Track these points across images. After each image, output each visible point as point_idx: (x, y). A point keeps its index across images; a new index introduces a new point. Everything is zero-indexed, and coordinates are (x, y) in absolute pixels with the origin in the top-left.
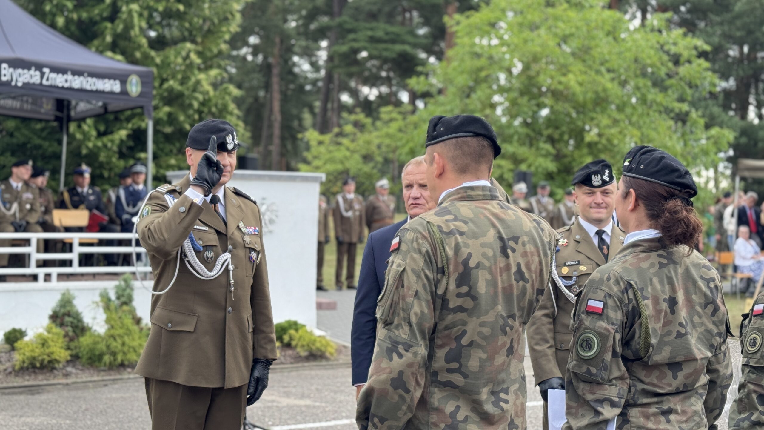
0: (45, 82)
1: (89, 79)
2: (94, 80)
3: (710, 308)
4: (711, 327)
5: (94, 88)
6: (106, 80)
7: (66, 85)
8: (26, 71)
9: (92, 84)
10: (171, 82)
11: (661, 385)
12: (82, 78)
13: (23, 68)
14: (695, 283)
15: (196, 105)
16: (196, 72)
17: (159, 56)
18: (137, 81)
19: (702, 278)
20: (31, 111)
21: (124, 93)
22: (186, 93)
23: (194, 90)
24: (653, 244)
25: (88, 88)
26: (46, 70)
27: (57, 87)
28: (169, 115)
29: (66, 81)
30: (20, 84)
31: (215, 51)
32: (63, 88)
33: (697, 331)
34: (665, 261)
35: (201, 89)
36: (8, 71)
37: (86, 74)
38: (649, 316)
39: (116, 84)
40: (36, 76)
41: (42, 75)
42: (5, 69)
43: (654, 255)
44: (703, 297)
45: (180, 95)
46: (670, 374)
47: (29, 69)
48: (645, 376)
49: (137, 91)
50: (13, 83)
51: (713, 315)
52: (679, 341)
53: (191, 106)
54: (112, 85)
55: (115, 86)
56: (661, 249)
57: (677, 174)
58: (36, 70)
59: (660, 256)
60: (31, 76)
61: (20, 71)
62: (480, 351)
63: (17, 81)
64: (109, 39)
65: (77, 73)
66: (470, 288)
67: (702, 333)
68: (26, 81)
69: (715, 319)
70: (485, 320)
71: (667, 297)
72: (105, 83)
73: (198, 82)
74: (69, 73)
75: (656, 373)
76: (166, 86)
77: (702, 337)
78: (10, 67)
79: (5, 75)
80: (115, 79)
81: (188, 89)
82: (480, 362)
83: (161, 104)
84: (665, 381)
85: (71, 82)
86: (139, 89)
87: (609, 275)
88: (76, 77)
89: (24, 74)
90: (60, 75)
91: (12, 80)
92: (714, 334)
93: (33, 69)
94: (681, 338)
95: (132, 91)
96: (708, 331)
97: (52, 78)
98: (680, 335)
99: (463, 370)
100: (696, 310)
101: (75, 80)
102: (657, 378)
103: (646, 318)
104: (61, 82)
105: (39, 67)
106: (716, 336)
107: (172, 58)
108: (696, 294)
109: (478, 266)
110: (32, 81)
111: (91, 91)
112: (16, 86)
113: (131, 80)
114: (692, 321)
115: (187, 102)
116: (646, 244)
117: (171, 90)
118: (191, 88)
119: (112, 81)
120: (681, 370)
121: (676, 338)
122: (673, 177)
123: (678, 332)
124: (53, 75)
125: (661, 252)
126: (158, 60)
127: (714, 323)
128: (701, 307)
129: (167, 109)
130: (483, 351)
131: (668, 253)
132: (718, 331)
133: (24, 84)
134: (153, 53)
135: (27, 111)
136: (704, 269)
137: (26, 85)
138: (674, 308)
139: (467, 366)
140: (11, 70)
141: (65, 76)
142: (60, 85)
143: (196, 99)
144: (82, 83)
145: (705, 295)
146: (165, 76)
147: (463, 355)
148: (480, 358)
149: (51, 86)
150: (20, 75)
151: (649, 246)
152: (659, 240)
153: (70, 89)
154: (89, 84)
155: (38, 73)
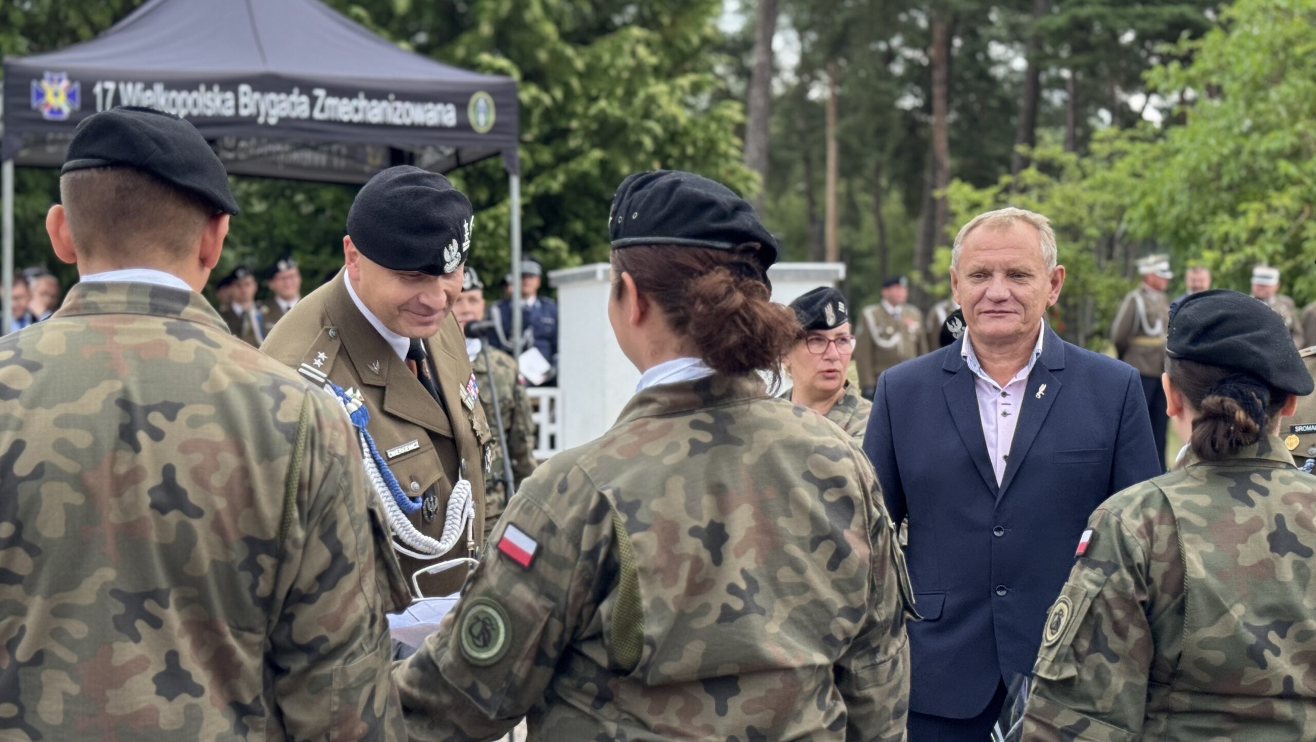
0: (317, 115)
1: (398, 104)
2: (408, 105)
3: (825, 551)
4: (827, 592)
5: (408, 121)
6: (430, 106)
7: (357, 118)
8: (283, 96)
9: (404, 115)
10: (603, 103)
11: (688, 730)
12: (384, 104)
13: (278, 91)
14: (785, 488)
15: (648, 142)
16: (651, 80)
17: (580, 55)
18: (486, 101)
19: (808, 477)
20: (347, 171)
21: (464, 126)
22: (631, 121)
23: (647, 115)
24: (681, 397)
25: (397, 121)
26: (320, 93)
27: (340, 123)
28: (603, 164)
29: (357, 110)
30: (273, 121)
31: (695, 40)
32: (350, 123)
33: (786, 603)
34: (705, 437)
35: (658, 113)
36: (251, 99)
37: (392, 97)
38: (642, 570)
39: (448, 112)
40: (301, 104)
41: (313, 100)
42: (245, 94)
43: (681, 423)
44: (807, 523)
45: (621, 127)
46: (709, 703)
47: (289, 92)
48: (651, 711)
49: (486, 123)
50: (261, 120)
51: (833, 565)
52: (726, 628)
53: (639, 145)
54: (440, 113)
55: (448, 116)
56: (701, 407)
57: (711, 213)
58: (301, 93)
59: (696, 425)
60: (293, 105)
61: (272, 96)
62: (64, 676)
63: (267, 115)
64: (486, 29)
65: (376, 94)
66: (19, 527)
67: (802, 609)
68: (284, 114)
69: (838, 574)
70: (69, 601)
71: (704, 524)
72: (428, 111)
73: (651, 100)
74: (361, 95)
75: (676, 703)
76: (593, 110)
77: (803, 618)
78: (254, 90)
79: (246, 106)
80: (445, 102)
81: (633, 115)
82: (66, 701)
83: (586, 146)
84: (698, 721)
85: (365, 112)
86: (492, 118)
87: (565, 478)
88: (374, 103)
89: (280, 102)
90: (345, 101)
91: (258, 114)
92: (836, 612)
93: (296, 91)
94: (732, 620)
95: (478, 123)
96: (821, 605)
97: (330, 107)
98: (728, 615)
99: (28, 719)
100: (785, 554)
101: (372, 108)
102: (680, 713)
103: (635, 576)
104: (346, 113)
105: (306, 87)
106: (839, 615)
107: (606, 58)
108: (788, 515)
109: (39, 472)
110: (294, 114)
111: (403, 127)
112: (266, 125)
113: (477, 101)
114: (773, 581)
115: (633, 138)
116: (665, 398)
117: (602, 119)
118: (640, 112)
119: (440, 107)
120: (736, 691)
121: (719, 621)
122: (706, 221)
123: (726, 608)
124: (332, 101)
125: (702, 416)
126: (579, 64)
127: (837, 586)
128: (802, 547)
129: (597, 154)
130: (72, 678)
131: (718, 418)
132: (847, 604)
133: (281, 120)
134: (569, 51)
135: (339, 171)
136: (820, 457)
137: (285, 122)
138: (723, 550)
139: (35, 712)
140: (257, 95)
141: (355, 102)
142: (346, 118)
143: (649, 131)
144: (385, 113)
145: (814, 519)
146: (594, 92)
147: (22, 685)
148: (65, 694)
149: (329, 122)
150: (272, 104)
151: (672, 402)
152: (700, 386)
153: (365, 125)
154: (398, 113)
155: (305, 99)
